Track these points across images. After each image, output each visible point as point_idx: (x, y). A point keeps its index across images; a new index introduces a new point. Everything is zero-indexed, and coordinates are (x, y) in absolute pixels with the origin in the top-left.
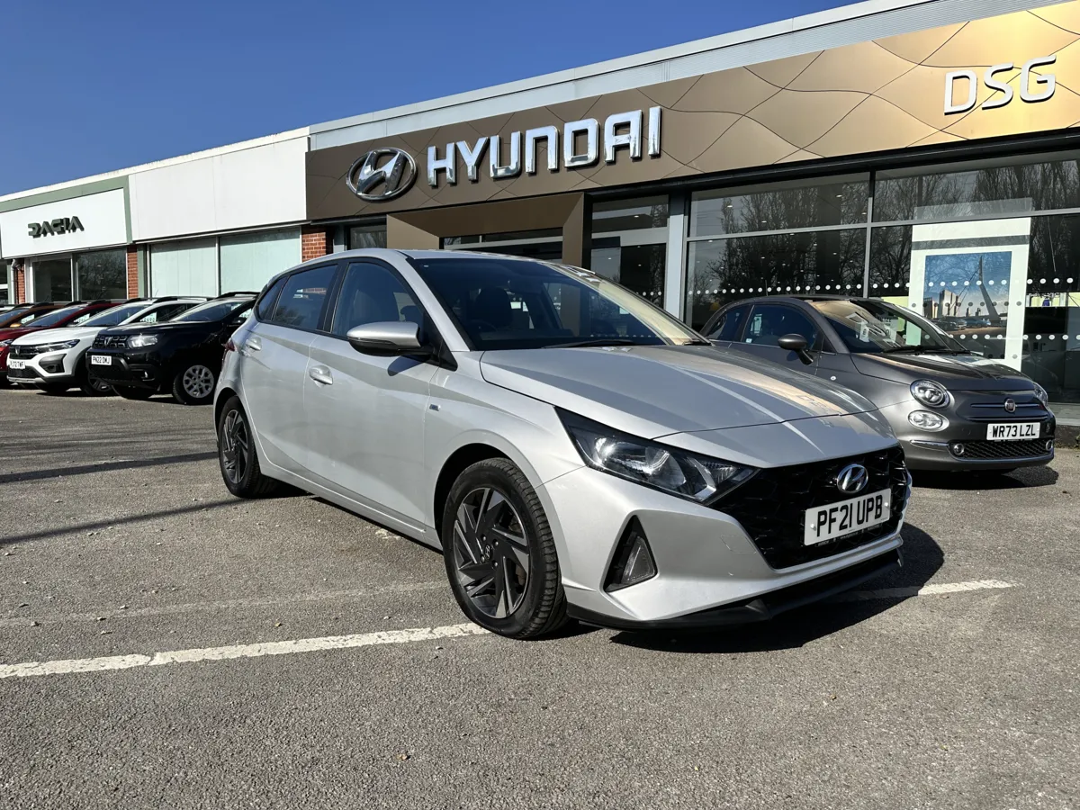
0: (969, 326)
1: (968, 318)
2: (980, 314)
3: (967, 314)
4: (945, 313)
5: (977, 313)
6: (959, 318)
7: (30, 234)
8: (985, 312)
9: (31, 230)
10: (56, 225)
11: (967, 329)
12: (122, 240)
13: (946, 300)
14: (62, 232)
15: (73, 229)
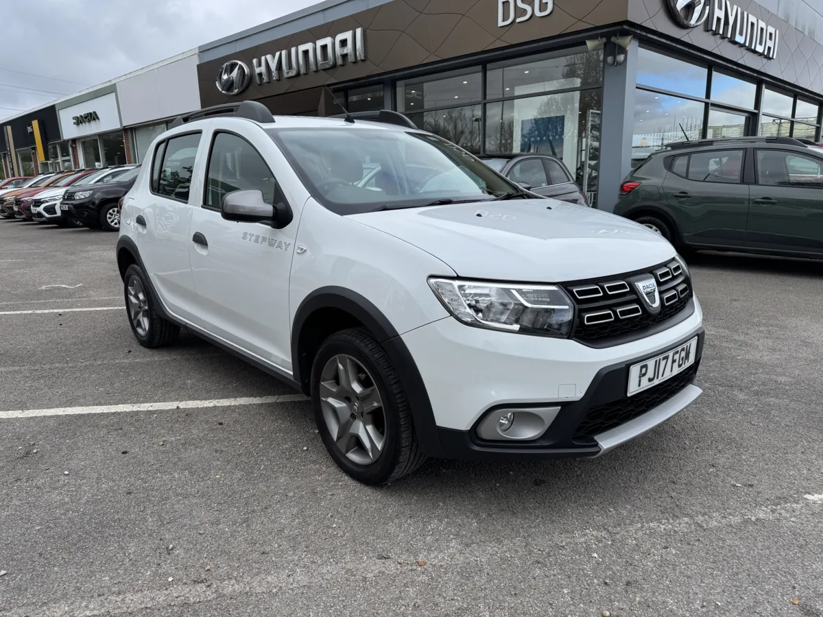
7: (74, 123)
9: (75, 121)
10: (86, 118)
12: (118, 126)
14: (89, 121)
15: (94, 119)
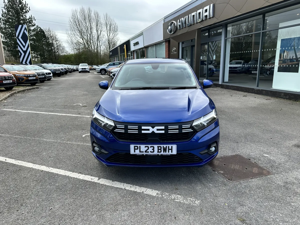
0: (290, 62)
1: (290, 59)
2: (293, 58)
3: (290, 58)
4: (284, 58)
5: (292, 58)
6: (288, 59)
7: (133, 46)
8: (294, 57)
10: (136, 43)
11: (289, 63)
12: (143, 46)
13: (285, 54)
15: (138, 44)
